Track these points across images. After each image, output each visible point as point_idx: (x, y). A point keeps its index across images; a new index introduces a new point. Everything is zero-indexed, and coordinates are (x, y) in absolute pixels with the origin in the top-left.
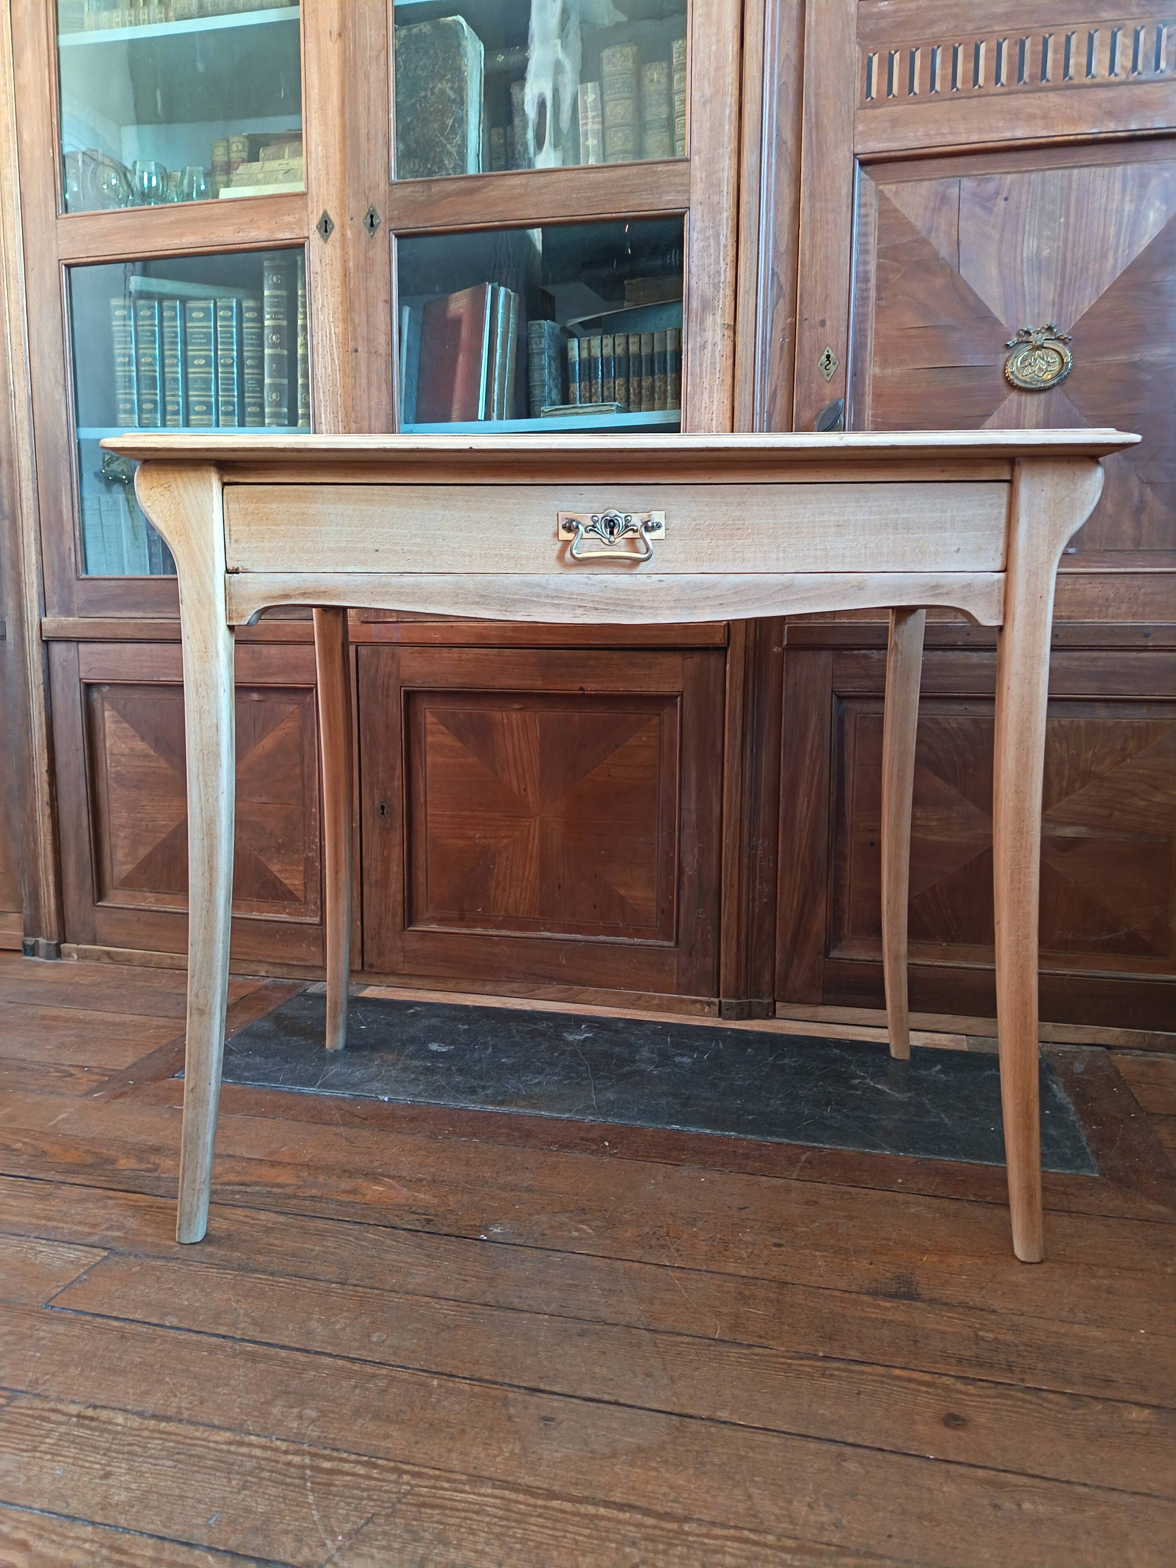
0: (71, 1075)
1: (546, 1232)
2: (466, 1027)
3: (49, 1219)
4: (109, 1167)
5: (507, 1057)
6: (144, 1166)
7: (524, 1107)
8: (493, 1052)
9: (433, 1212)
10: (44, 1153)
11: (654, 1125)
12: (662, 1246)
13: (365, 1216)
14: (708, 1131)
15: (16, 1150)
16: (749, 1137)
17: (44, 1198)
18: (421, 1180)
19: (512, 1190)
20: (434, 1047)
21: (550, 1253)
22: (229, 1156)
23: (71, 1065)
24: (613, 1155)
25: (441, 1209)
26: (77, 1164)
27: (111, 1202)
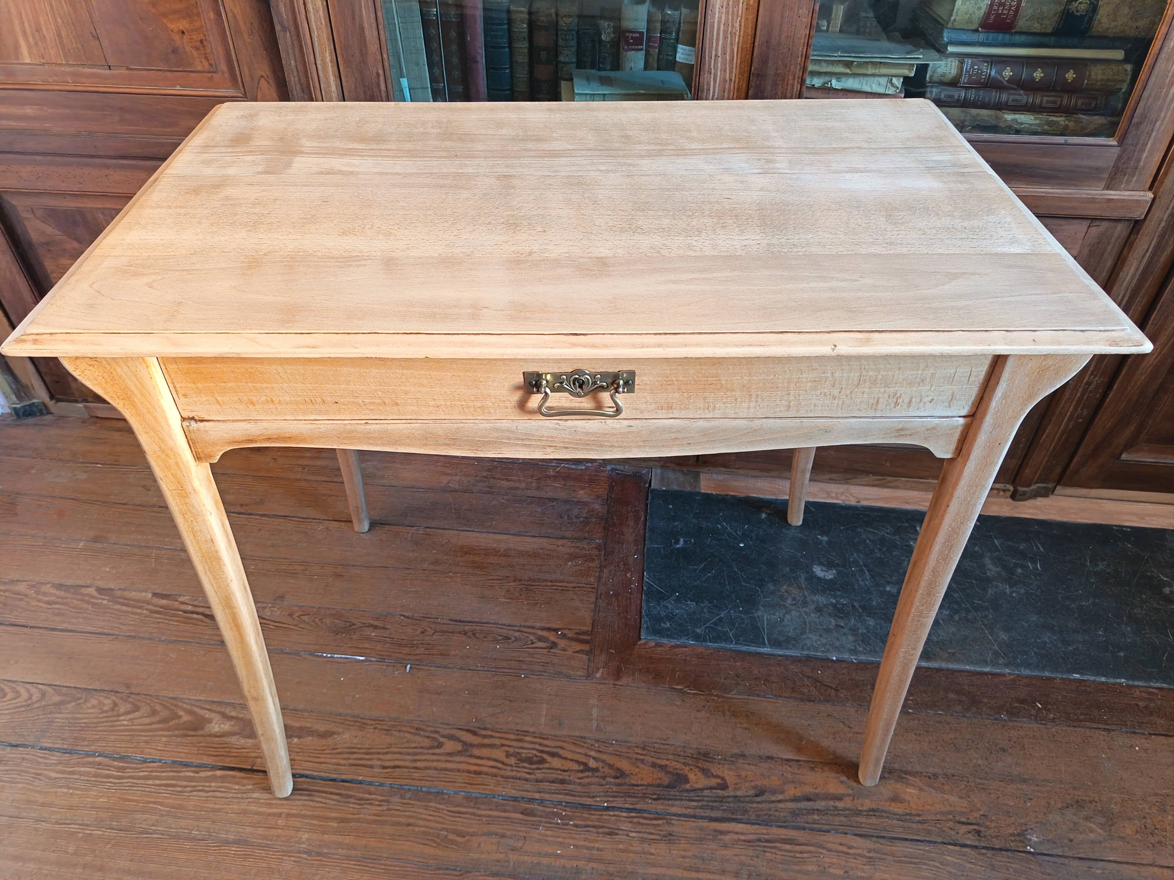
0: (554, 645)
1: (1071, 836)
2: (825, 538)
3: (698, 870)
4: (688, 786)
5: (889, 583)
6: (714, 782)
7: (948, 660)
8: (873, 577)
9: (972, 820)
10: (621, 774)
11: (1059, 675)
12: (1160, 842)
13: (929, 832)
14: (1103, 679)
15: (596, 770)
16: (1136, 683)
17: (669, 838)
18: (935, 776)
19: (1012, 781)
20: (818, 571)
21: (1091, 864)
22: (768, 757)
23: (543, 629)
24: (1053, 720)
25: (976, 815)
26: (659, 786)
27: (727, 838)
